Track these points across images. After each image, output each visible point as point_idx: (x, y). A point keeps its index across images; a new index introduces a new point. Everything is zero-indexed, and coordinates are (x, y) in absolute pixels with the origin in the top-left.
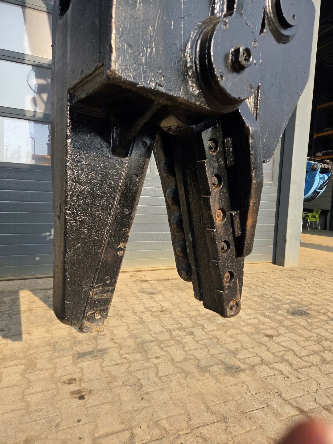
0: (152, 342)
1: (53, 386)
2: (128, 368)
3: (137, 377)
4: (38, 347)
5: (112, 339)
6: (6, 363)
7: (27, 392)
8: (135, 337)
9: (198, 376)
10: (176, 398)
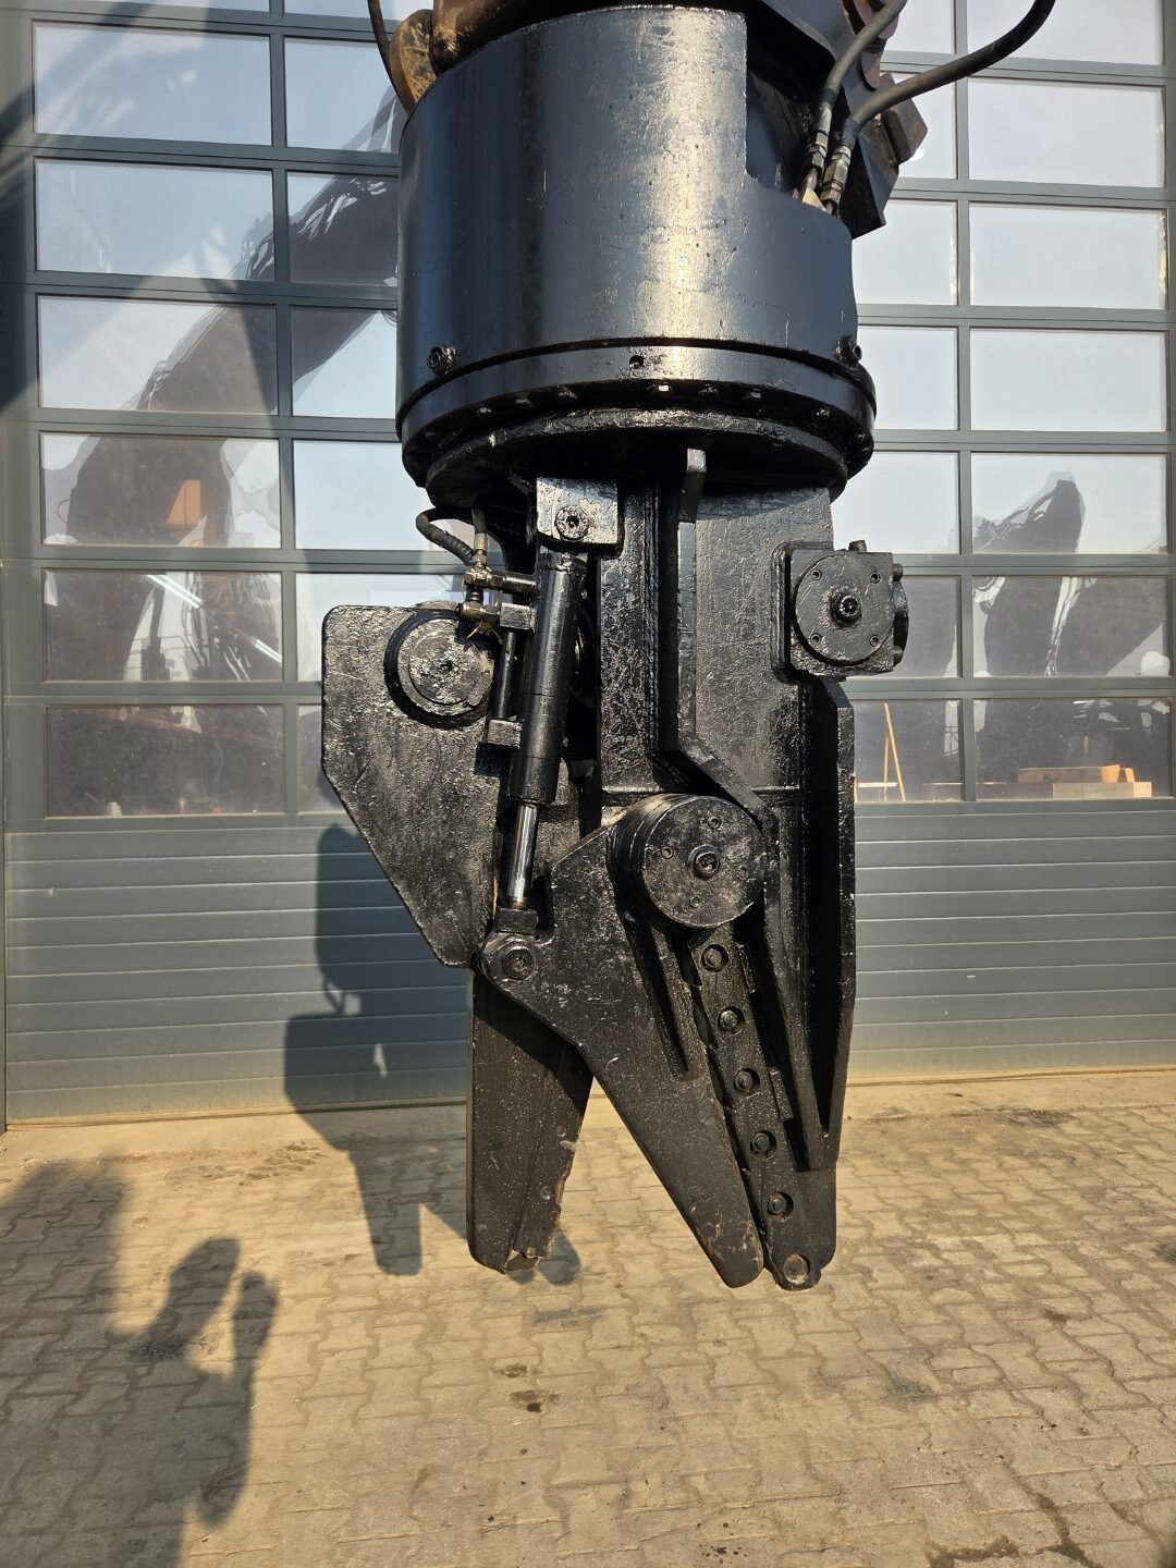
0: (716, 1302)
1: (477, 1376)
2: (642, 1360)
3: (661, 1381)
4: (451, 1289)
5: (618, 1286)
6: (387, 1317)
7: (427, 1381)
8: (676, 1286)
9: (808, 1396)
10: (741, 1437)
